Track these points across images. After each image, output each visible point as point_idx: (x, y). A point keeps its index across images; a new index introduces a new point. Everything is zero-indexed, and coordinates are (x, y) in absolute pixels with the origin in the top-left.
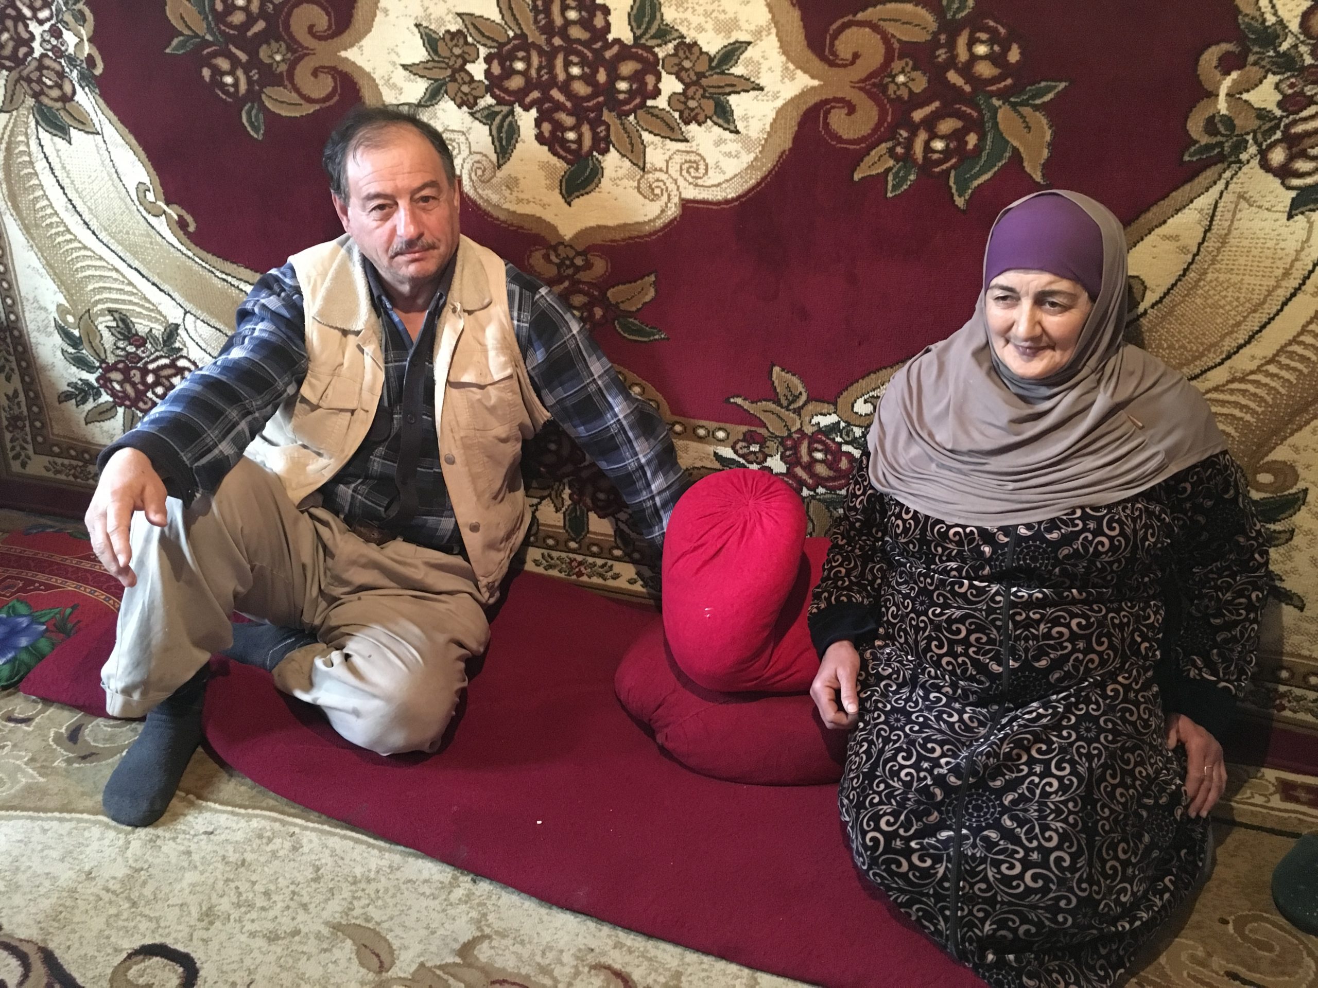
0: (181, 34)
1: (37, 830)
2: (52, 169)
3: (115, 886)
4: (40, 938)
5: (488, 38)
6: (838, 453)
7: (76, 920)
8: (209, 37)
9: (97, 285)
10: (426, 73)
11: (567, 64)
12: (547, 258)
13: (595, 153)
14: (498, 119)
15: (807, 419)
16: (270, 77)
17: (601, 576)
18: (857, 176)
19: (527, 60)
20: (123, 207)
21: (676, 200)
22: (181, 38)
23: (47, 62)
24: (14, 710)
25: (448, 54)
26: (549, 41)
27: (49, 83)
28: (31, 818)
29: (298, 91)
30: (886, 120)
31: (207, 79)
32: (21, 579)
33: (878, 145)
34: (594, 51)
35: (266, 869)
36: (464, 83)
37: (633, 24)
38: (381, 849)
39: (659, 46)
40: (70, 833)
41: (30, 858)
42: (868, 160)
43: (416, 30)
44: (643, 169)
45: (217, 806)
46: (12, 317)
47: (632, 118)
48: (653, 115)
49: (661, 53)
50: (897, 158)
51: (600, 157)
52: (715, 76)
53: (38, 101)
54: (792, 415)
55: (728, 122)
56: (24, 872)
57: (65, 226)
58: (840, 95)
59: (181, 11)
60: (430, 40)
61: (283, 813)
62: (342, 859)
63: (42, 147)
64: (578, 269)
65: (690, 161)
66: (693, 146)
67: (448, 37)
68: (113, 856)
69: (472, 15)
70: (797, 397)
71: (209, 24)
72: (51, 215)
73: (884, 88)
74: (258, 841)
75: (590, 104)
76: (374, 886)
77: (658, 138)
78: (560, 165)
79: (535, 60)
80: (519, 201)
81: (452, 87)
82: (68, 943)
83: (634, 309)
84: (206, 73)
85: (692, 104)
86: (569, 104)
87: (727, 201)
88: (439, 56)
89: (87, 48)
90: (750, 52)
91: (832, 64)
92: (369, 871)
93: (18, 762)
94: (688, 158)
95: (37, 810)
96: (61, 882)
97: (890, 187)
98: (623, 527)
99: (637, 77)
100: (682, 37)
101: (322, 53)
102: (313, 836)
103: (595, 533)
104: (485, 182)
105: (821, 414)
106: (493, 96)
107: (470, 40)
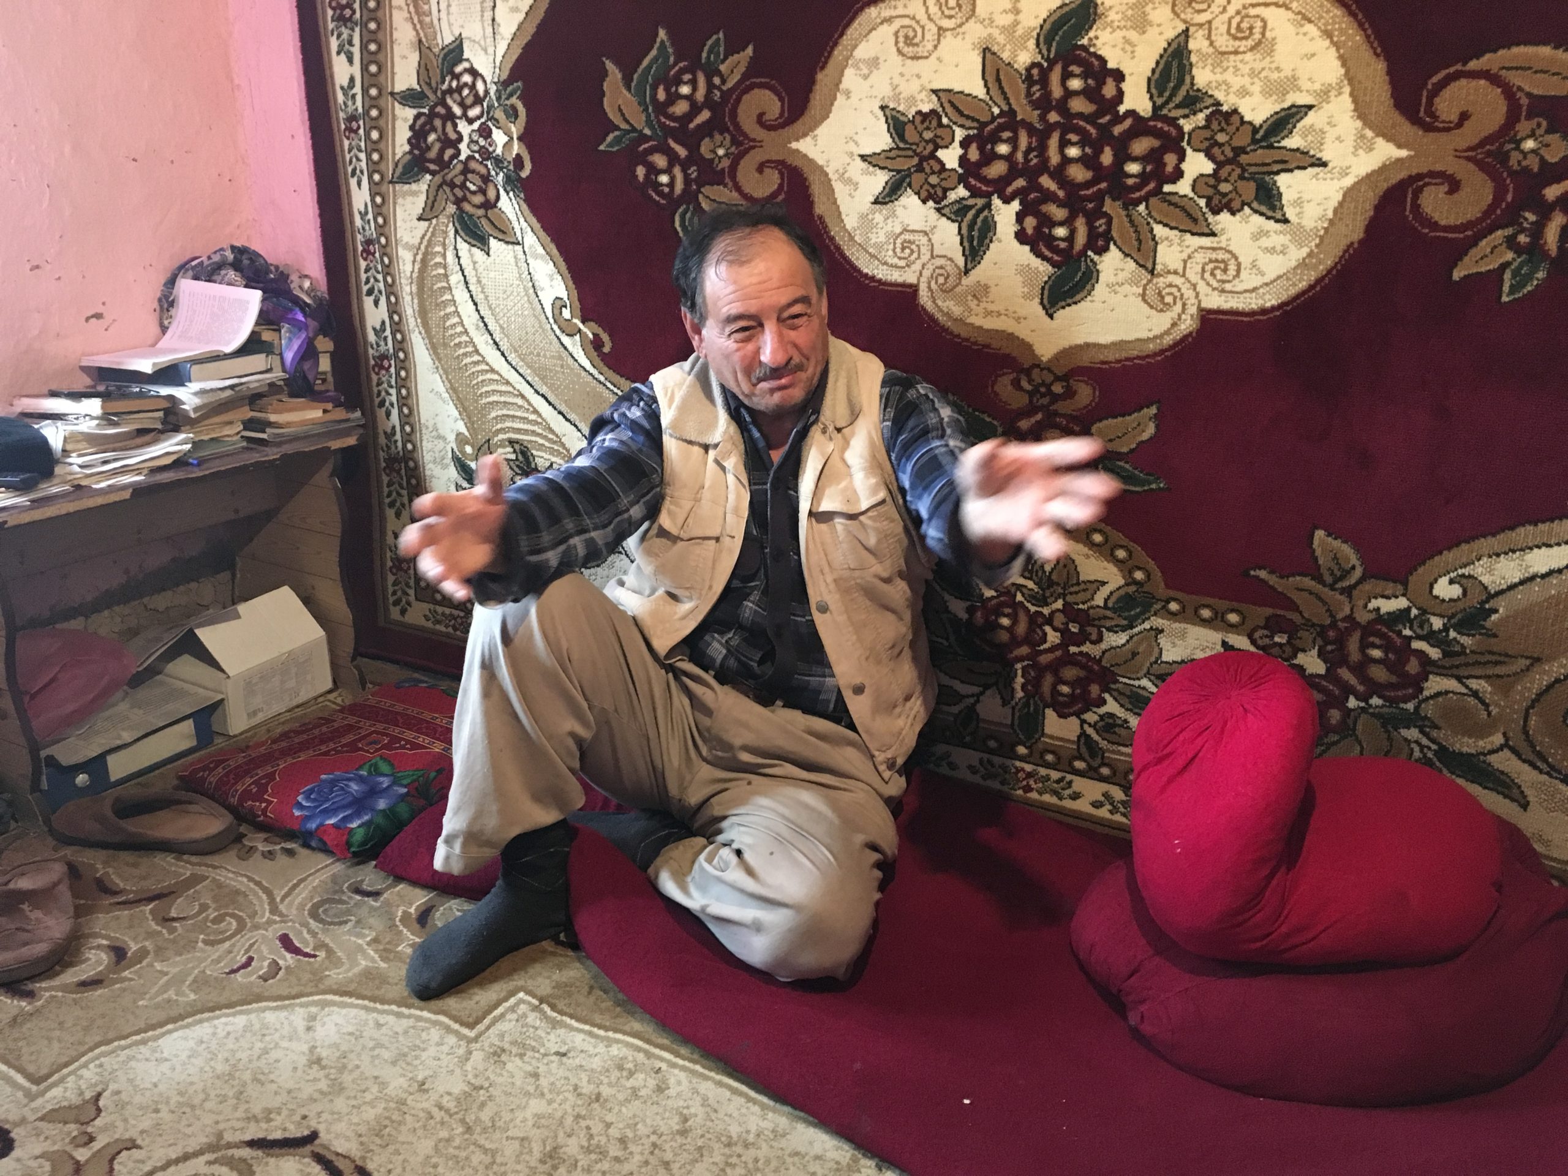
0: (617, 128)
1: (371, 1023)
2: (466, 283)
3: (449, 1103)
4: (359, 1154)
5: (968, 117)
6: (1404, 650)
7: (401, 1139)
8: (647, 132)
9: (500, 413)
10: (889, 164)
11: (1064, 144)
12: (1016, 384)
13: (1090, 253)
14: (970, 215)
15: (1361, 603)
16: (711, 174)
17: (1055, 793)
18: (1457, 275)
19: (1014, 142)
20: (537, 325)
21: (1193, 310)
22: (617, 133)
23: (473, 165)
24: (362, 881)
25: (916, 139)
26: (1043, 118)
27: (473, 188)
28: (365, 1008)
29: (738, 188)
30: (1503, 199)
31: (641, 178)
32: (387, 735)
33: (1491, 232)
34: (1101, 128)
35: (624, 1110)
36: (933, 173)
37: (1154, 91)
38: (763, 1107)
39: (1186, 116)
40: (406, 1032)
41: (359, 1055)
42: (1475, 253)
43: (880, 114)
44: (1152, 272)
45: (574, 1023)
46: (409, 446)
47: (1142, 208)
48: (1170, 203)
49: (1187, 125)
50: (1518, 249)
51: (1096, 258)
52: (1260, 151)
53: (459, 208)
54: (1338, 596)
55: (1273, 208)
56: (351, 1071)
57: (475, 346)
58: (1439, 167)
59: (620, 102)
60: (897, 124)
61: (648, 1041)
62: (716, 1111)
63: (459, 258)
64: (1056, 398)
65: (1217, 261)
66: (1222, 241)
67: (918, 119)
68: (451, 1067)
69: (950, 91)
70: (1347, 573)
71: (648, 116)
72: (460, 334)
73: (1504, 158)
74: (617, 1073)
75: (1089, 192)
76: (752, 1152)
77: (1176, 232)
78: (1044, 269)
79: (1024, 141)
80: (988, 313)
81: (917, 179)
82: (390, 1166)
83: (1125, 450)
84: (641, 171)
85: (1225, 187)
86: (1061, 194)
87: (1264, 311)
88: (906, 142)
89: (516, 148)
90: (1311, 118)
91: (1428, 128)
92: (748, 1132)
93: (360, 941)
94: (1214, 256)
95: (373, 999)
96: (390, 1090)
97: (1506, 288)
98: (1090, 731)
99: (1153, 158)
100: (1218, 104)
101: (770, 146)
102: (682, 1075)
103: (1052, 737)
104: (946, 291)
105: (1383, 596)
106: (967, 187)
107: (945, 121)
